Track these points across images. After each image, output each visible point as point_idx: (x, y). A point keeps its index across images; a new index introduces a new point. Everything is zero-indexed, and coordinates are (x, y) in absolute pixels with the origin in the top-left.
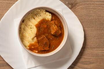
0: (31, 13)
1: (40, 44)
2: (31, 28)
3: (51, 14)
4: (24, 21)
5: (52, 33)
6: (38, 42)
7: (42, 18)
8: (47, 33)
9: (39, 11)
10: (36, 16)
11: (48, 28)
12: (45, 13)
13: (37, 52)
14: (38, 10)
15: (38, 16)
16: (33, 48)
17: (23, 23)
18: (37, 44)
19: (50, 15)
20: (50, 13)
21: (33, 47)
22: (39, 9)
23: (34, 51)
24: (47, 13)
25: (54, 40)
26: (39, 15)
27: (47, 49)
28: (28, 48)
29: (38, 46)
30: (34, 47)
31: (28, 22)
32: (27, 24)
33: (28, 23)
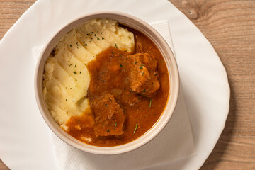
0: (74, 31)
1: (97, 118)
2: (75, 73)
3: (131, 35)
4: (57, 52)
5: (134, 89)
6: (94, 112)
7: (107, 46)
8: (119, 88)
9: (99, 23)
10: (89, 40)
11: (123, 73)
12: (114, 30)
13: (90, 140)
14: (95, 22)
15: (95, 38)
16: (78, 130)
17: (53, 58)
18: (91, 118)
19: (130, 38)
20: (130, 29)
21: (79, 127)
22: (98, 20)
23: (83, 138)
24: (123, 32)
25: (138, 108)
26: (97, 36)
27: (117, 134)
28: (66, 128)
29: (93, 123)
30: (81, 126)
31: (66, 56)
32: (64, 60)
33: (67, 59)
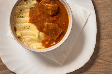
0: (14, 16)
1: (50, 34)
2: (28, 28)
4: (16, 28)
5: (51, 14)
6: (47, 34)
7: (29, 10)
8: (46, 18)
9: (19, 6)
10: (21, 14)
12: (26, 3)
13: (55, 43)
14: (17, 7)
15: (23, 12)
16: (48, 44)
17: (17, 31)
18: (48, 36)
19: (33, 0)
22: (17, 5)
23: (52, 45)
25: (58, 18)
26: (23, 10)
27: (61, 33)
28: (44, 47)
29: (50, 37)
30: (48, 42)
33: (21, 27)
